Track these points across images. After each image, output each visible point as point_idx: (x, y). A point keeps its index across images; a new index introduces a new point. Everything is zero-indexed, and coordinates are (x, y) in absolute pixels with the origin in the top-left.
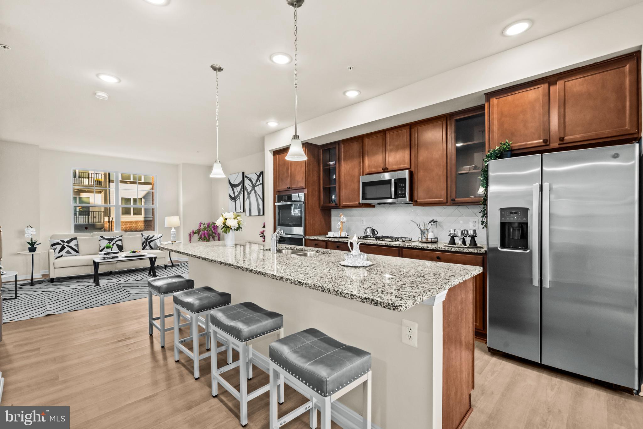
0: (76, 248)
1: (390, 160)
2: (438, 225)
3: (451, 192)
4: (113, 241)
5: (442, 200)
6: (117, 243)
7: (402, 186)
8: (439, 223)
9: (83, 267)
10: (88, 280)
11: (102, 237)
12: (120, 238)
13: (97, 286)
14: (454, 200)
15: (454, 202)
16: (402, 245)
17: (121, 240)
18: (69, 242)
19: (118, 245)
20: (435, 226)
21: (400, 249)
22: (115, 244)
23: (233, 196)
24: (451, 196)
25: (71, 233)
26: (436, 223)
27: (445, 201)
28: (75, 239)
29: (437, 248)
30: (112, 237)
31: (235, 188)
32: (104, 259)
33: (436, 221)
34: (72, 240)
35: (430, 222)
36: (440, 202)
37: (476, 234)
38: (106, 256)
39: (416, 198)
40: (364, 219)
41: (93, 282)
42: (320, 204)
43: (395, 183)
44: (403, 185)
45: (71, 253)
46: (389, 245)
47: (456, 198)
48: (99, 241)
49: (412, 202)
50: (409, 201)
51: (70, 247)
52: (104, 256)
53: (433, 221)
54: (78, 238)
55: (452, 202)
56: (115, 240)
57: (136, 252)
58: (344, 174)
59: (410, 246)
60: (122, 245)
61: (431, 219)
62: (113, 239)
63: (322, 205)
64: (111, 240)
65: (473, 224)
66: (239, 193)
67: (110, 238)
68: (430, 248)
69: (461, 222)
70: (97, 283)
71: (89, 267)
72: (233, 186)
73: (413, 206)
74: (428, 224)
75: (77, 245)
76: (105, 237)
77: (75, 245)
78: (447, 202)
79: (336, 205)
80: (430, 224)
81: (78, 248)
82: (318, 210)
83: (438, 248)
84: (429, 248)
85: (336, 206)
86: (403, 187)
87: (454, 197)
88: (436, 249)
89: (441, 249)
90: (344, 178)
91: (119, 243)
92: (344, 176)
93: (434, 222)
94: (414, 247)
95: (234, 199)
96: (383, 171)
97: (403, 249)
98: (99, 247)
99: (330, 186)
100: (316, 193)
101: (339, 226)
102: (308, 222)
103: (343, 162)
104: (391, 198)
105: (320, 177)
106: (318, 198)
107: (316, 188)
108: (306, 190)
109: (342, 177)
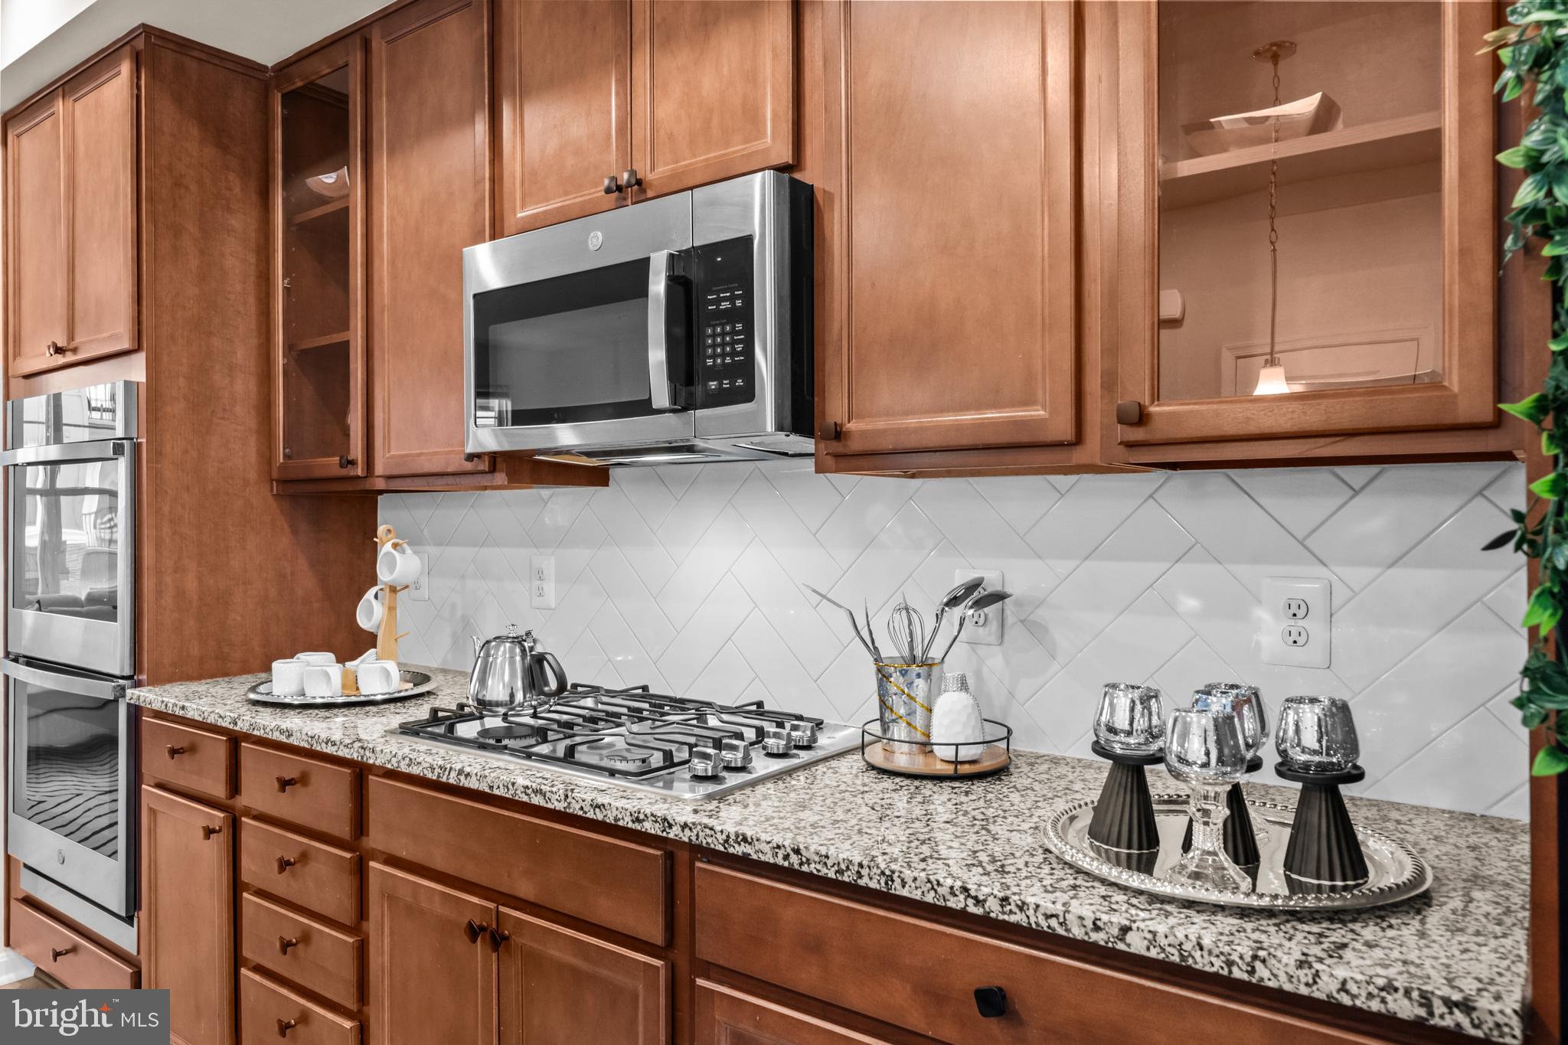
1: (660, 113)
2: (1010, 620)
3: (1112, 350)
5: (1041, 421)
7: (725, 305)
8: (1019, 604)
14: (1142, 418)
15: (1138, 434)
16: (684, 826)
20: (994, 626)
21: (683, 856)
24: (1110, 382)
26: (998, 605)
27: (1063, 429)
29: (978, 902)
33: (998, 597)
35: (954, 601)
36: (1025, 438)
37: (1351, 744)
39: (835, 408)
40: (549, 563)
43: (678, 283)
44: (732, 299)
46: (590, 815)
47: (1156, 396)
49: (808, 445)
50: (780, 427)
53: (976, 595)
55: (1123, 433)
58: (393, 249)
59: (748, 849)
61: (960, 578)
63: (282, 467)
65: (1287, 623)
68: (917, 895)
69: (1190, 603)
73: (820, 469)
74: (939, 618)
78: (1078, 439)
79: (342, 466)
80: (957, 612)
83: (993, 905)
84: (905, 893)
85: (344, 472)
86: (731, 316)
87: (1138, 391)
88: (972, 909)
89: (1017, 918)
90: (394, 277)
92: (393, 263)
93: (979, 604)
94: (780, 861)
97: (698, 864)
99: (337, 338)
100: (243, 387)
101: (370, 613)
102: (159, 593)
103: (382, 163)
104: (643, 407)
105: (265, 278)
106: (252, 422)
107: (244, 354)
108: (139, 361)
109: (384, 247)
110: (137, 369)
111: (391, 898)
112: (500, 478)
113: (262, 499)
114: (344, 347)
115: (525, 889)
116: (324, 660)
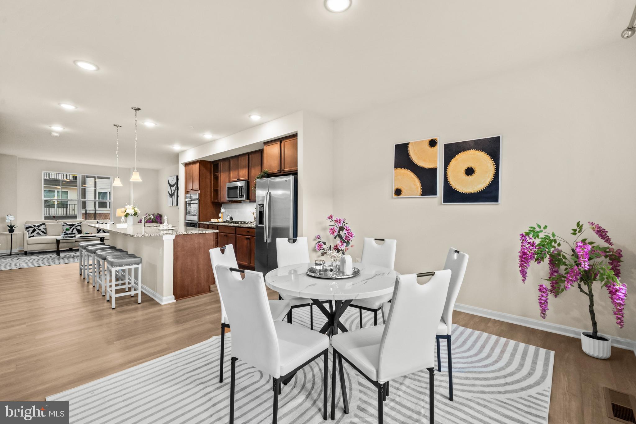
0: (44, 231)
1: (240, 173)
4: (74, 226)
6: (77, 228)
9: (49, 244)
10: (53, 253)
11: (65, 223)
12: (80, 224)
13: (58, 256)
17: (80, 226)
18: (39, 226)
19: (77, 230)
22: (75, 229)
23: (171, 194)
25: (43, 220)
28: (44, 224)
30: (73, 224)
31: (172, 188)
32: (64, 238)
34: (41, 225)
38: (65, 236)
39: (251, 198)
41: (56, 254)
42: (211, 200)
45: (40, 234)
48: (63, 226)
50: (246, 199)
51: (40, 230)
52: (64, 236)
54: (46, 223)
56: (75, 226)
57: (89, 233)
60: (80, 229)
62: (74, 225)
64: (72, 225)
66: (174, 191)
67: (71, 224)
70: (58, 255)
71: (54, 244)
72: (171, 186)
75: (46, 229)
76: (68, 223)
77: (43, 229)
79: (218, 201)
81: (46, 231)
82: (210, 204)
86: (242, 191)
90: (222, 185)
91: (79, 228)
95: (171, 195)
96: (237, 180)
98: (63, 230)
99: (217, 189)
100: (209, 193)
101: (220, 215)
102: (201, 213)
103: (221, 173)
104: (237, 197)
105: (211, 182)
106: (210, 196)
107: (209, 190)
108: (200, 191)
109: (221, 183)
110: (199, 192)
111: (220, 235)
112: (230, 202)
113: (211, 205)
114: (218, 190)
115: (228, 232)
116: (216, 219)
